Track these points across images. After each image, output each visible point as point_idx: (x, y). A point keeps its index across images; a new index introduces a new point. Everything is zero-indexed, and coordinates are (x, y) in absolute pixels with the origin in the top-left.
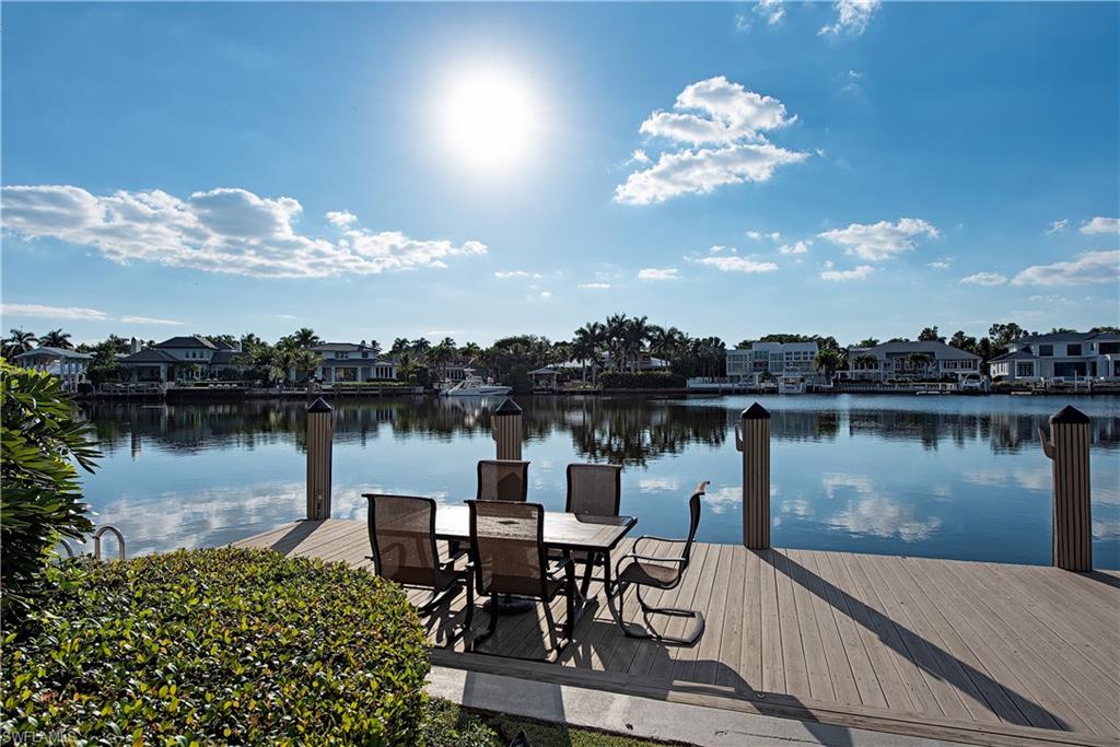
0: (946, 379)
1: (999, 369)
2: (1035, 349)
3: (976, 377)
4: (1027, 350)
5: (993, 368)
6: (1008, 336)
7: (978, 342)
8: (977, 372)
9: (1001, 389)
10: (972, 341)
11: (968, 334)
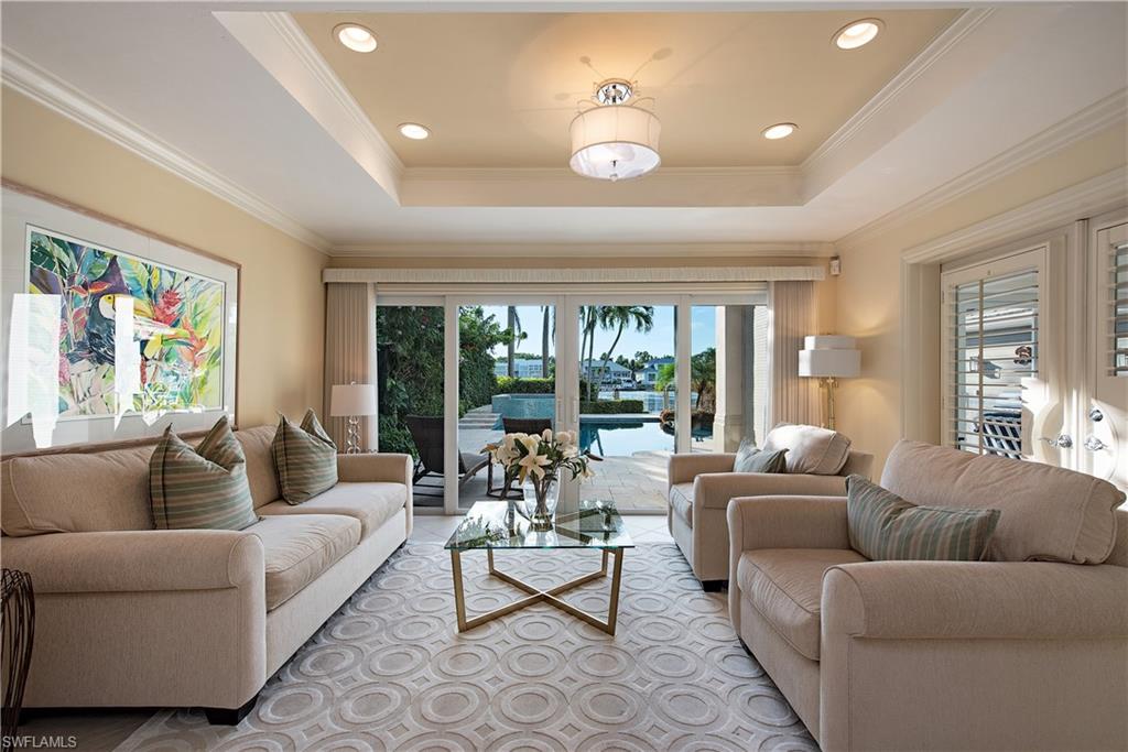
0: (615, 382)
1: (640, 377)
2: (656, 366)
3: (629, 381)
4: (653, 367)
5: (637, 376)
6: (643, 358)
7: (630, 361)
8: (630, 378)
9: (641, 388)
10: (627, 361)
11: (625, 357)
